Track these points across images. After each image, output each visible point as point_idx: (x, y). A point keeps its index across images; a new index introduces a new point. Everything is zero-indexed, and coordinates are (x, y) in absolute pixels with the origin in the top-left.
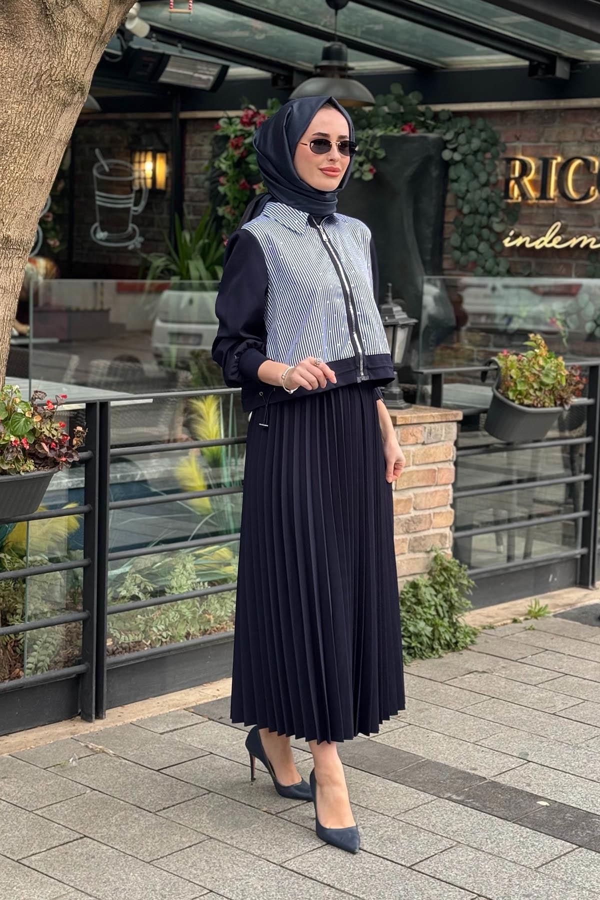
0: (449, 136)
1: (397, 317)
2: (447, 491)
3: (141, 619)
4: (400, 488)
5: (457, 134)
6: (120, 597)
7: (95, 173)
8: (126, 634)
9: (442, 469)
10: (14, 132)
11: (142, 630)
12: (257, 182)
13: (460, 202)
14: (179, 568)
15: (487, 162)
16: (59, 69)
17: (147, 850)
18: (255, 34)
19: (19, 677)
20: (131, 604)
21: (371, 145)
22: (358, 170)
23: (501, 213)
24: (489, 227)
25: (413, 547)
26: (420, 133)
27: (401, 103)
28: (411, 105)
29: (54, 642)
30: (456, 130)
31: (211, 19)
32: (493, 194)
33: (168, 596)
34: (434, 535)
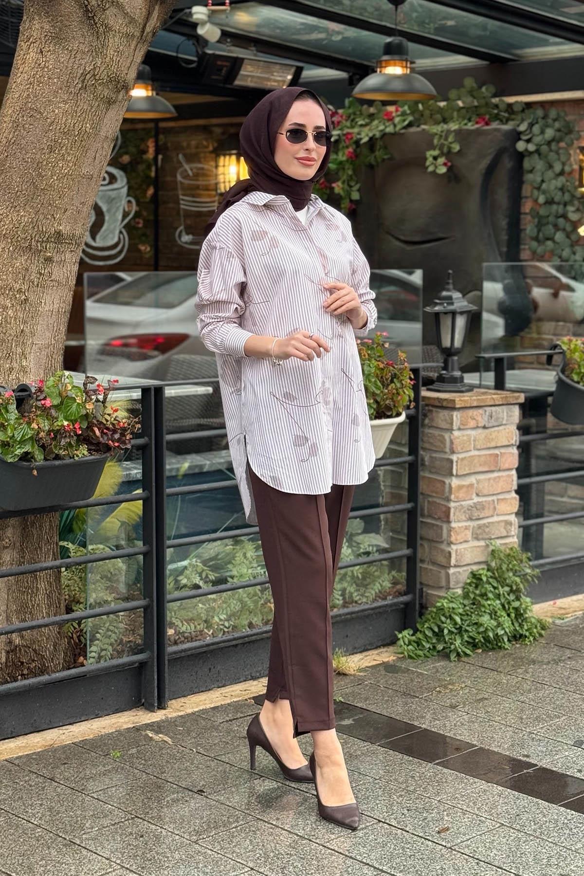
0: (523, 127)
1: (455, 304)
2: (510, 476)
3: (202, 608)
4: (462, 474)
5: (531, 125)
6: (182, 585)
7: (179, 178)
8: (188, 623)
9: (504, 453)
10: (62, 130)
11: (204, 619)
12: (337, 180)
13: (536, 192)
14: (239, 556)
15: (561, 151)
16: (102, 69)
17: (195, 830)
18: (332, 35)
19: (82, 665)
20: (194, 592)
21: (446, 139)
22: (432, 164)
23: (576, 202)
24: (564, 216)
25: (477, 534)
26: (495, 125)
27: (474, 97)
28: (484, 98)
29: (116, 631)
30: (530, 121)
31: (282, 21)
32: (568, 184)
33: (228, 586)
34: (499, 522)
